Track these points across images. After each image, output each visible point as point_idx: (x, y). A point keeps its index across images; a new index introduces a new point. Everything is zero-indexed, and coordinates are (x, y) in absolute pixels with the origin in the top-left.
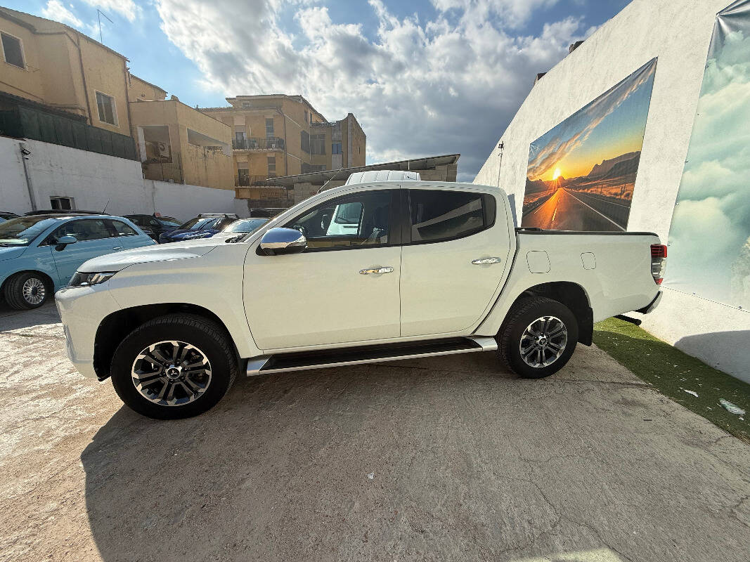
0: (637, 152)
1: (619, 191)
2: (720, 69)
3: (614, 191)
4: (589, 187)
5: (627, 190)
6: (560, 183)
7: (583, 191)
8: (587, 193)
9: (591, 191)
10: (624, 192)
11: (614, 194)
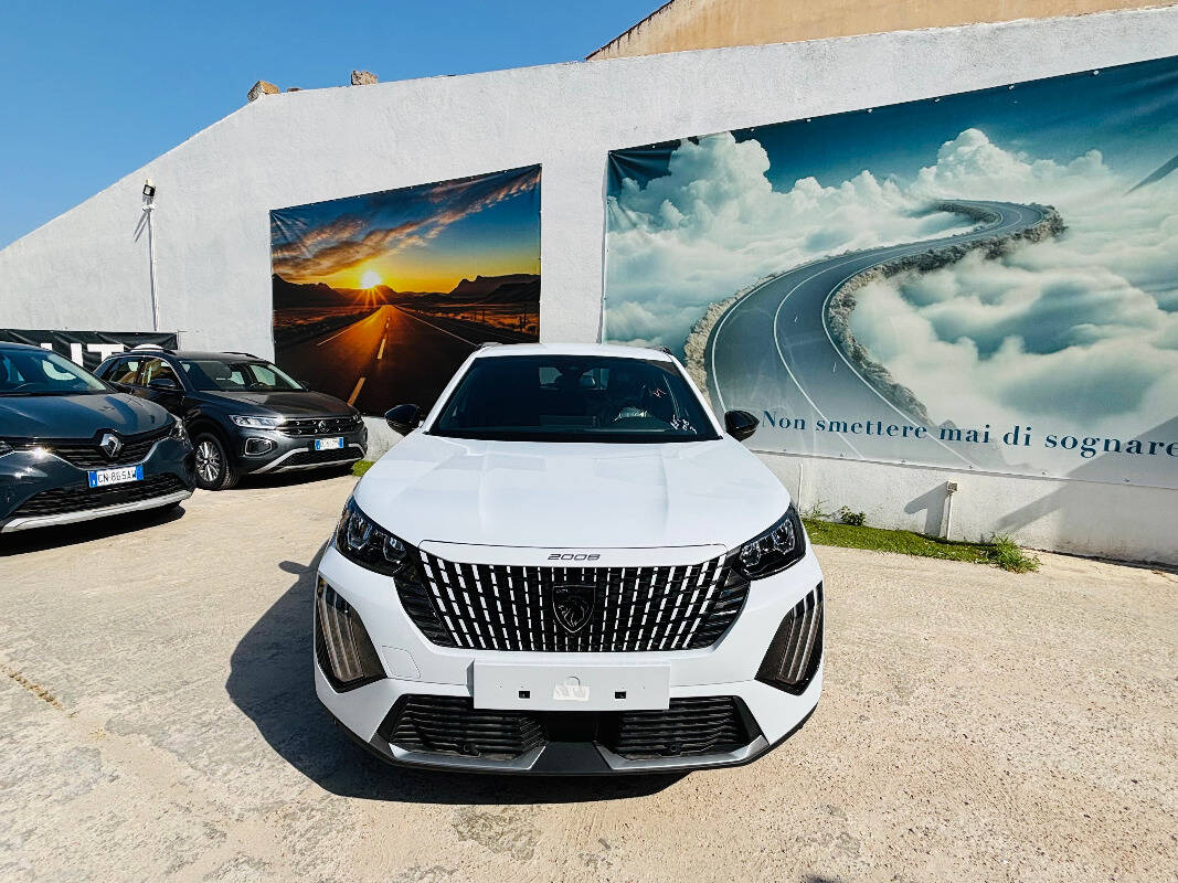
0: (534, 275)
1: (516, 322)
2: (623, 211)
3: (507, 322)
4: (457, 311)
5: (529, 322)
6: (383, 297)
7: (445, 316)
8: (453, 319)
9: (463, 317)
10: (525, 324)
11: (508, 325)
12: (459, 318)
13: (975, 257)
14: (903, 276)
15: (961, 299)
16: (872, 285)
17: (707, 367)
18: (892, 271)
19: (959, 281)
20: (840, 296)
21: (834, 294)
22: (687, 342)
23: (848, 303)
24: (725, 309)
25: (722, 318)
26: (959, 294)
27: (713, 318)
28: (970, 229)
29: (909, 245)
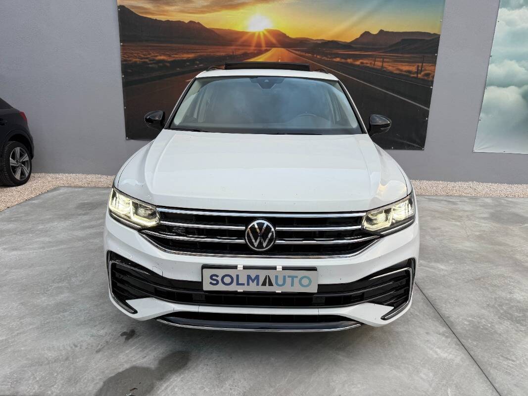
0: (435, 34)
1: (414, 69)
3: (405, 68)
4: (356, 57)
5: (425, 70)
6: (274, 41)
7: (343, 60)
8: (352, 65)
9: (362, 63)
10: (421, 71)
11: (405, 71)
12: (358, 63)
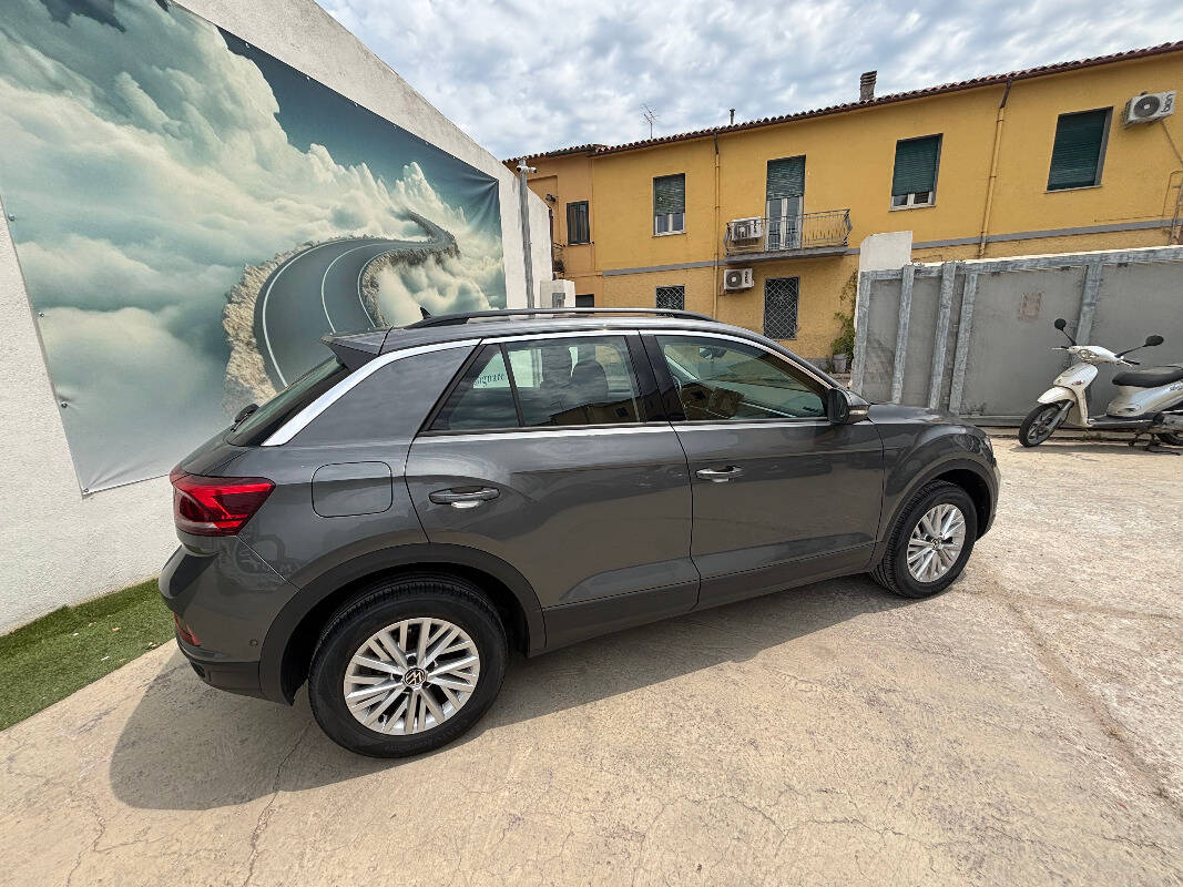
13: (431, 260)
14: (401, 265)
15: (430, 290)
16: (385, 269)
17: (261, 348)
18: (395, 261)
19: (428, 277)
20: (367, 277)
21: (362, 275)
22: (226, 316)
23: (374, 284)
24: (266, 275)
25: (266, 286)
26: (429, 286)
27: (255, 285)
28: (424, 239)
29: (399, 241)
